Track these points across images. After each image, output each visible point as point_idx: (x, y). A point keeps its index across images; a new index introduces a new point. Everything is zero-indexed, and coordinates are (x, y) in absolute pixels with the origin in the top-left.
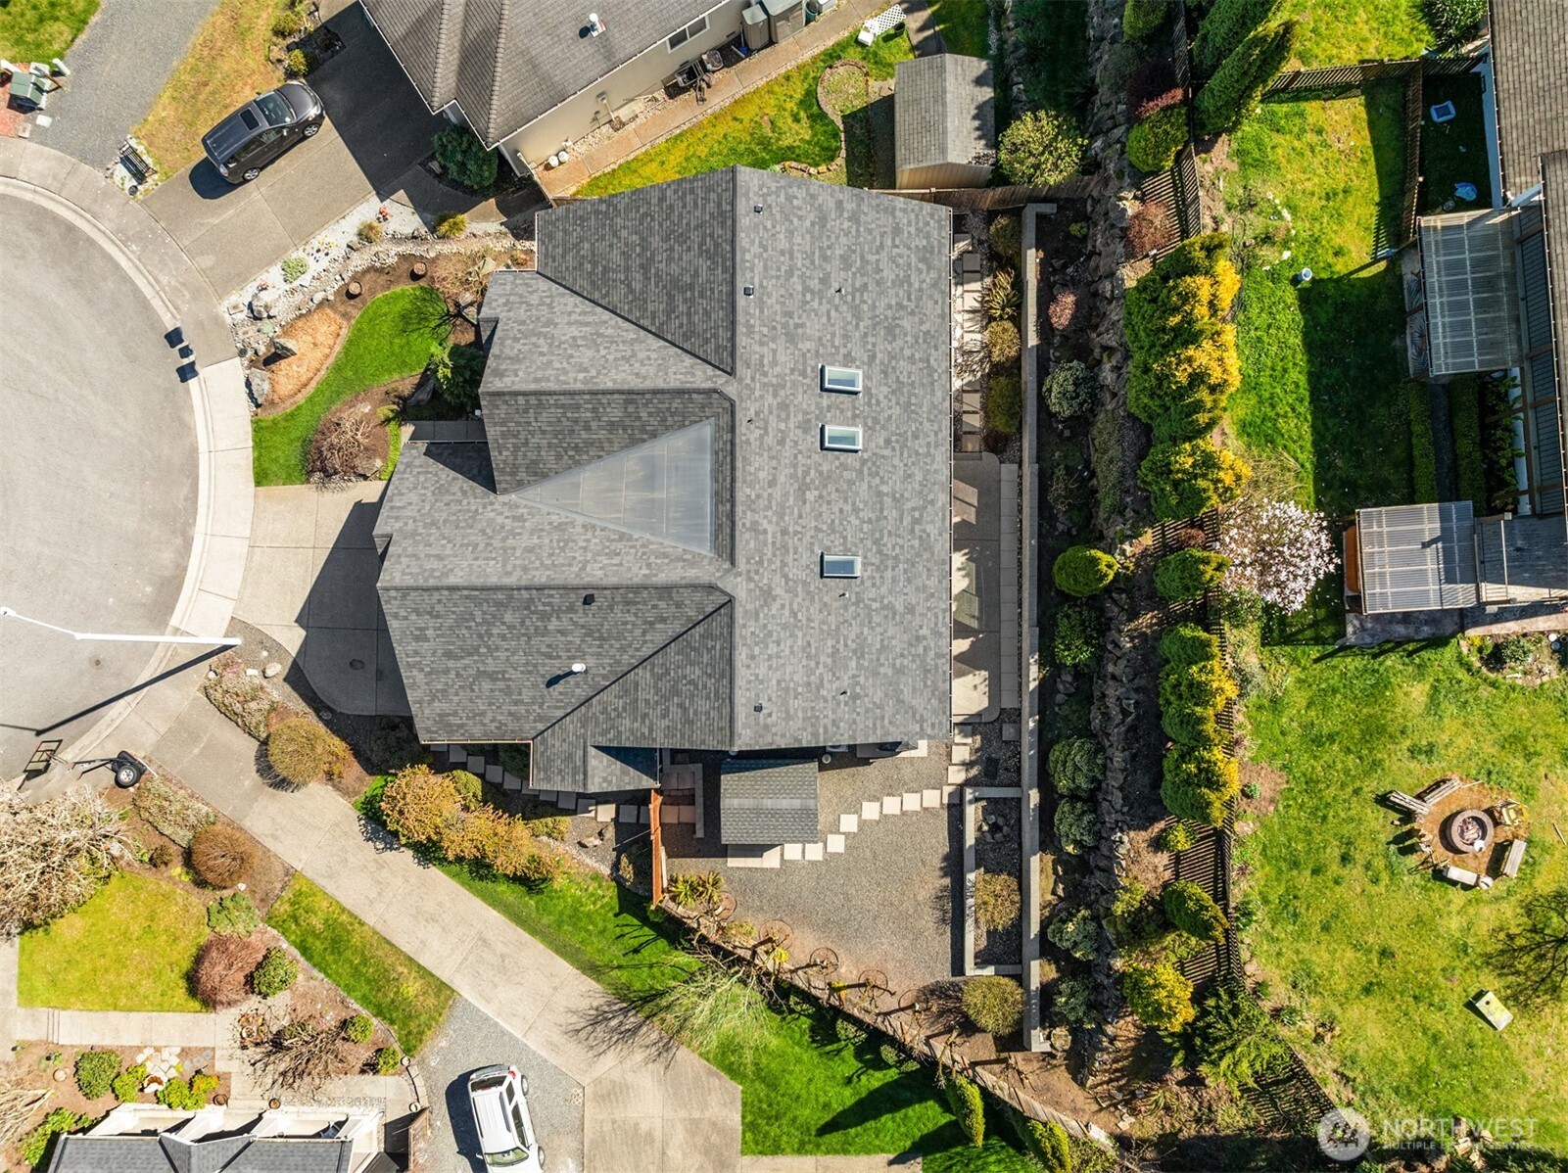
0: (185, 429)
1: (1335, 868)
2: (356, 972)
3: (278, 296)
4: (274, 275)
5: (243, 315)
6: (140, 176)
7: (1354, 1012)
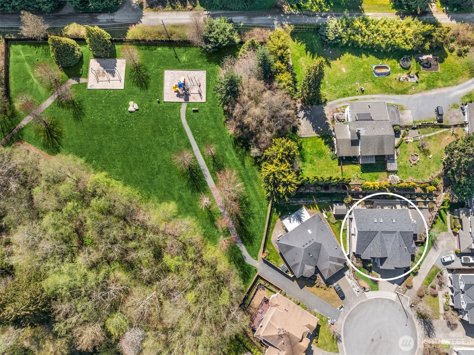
0: (372, 300)
1: (418, 171)
2: (432, 277)
3: (356, 288)
4: (354, 289)
5: (359, 293)
6: (342, 307)
7: (431, 170)
